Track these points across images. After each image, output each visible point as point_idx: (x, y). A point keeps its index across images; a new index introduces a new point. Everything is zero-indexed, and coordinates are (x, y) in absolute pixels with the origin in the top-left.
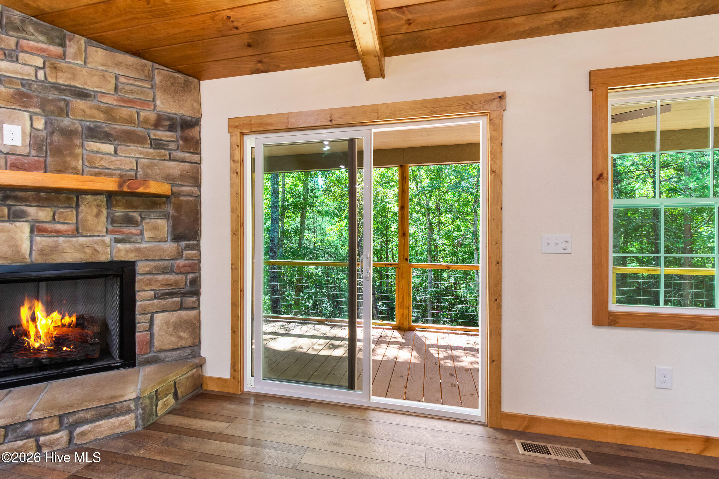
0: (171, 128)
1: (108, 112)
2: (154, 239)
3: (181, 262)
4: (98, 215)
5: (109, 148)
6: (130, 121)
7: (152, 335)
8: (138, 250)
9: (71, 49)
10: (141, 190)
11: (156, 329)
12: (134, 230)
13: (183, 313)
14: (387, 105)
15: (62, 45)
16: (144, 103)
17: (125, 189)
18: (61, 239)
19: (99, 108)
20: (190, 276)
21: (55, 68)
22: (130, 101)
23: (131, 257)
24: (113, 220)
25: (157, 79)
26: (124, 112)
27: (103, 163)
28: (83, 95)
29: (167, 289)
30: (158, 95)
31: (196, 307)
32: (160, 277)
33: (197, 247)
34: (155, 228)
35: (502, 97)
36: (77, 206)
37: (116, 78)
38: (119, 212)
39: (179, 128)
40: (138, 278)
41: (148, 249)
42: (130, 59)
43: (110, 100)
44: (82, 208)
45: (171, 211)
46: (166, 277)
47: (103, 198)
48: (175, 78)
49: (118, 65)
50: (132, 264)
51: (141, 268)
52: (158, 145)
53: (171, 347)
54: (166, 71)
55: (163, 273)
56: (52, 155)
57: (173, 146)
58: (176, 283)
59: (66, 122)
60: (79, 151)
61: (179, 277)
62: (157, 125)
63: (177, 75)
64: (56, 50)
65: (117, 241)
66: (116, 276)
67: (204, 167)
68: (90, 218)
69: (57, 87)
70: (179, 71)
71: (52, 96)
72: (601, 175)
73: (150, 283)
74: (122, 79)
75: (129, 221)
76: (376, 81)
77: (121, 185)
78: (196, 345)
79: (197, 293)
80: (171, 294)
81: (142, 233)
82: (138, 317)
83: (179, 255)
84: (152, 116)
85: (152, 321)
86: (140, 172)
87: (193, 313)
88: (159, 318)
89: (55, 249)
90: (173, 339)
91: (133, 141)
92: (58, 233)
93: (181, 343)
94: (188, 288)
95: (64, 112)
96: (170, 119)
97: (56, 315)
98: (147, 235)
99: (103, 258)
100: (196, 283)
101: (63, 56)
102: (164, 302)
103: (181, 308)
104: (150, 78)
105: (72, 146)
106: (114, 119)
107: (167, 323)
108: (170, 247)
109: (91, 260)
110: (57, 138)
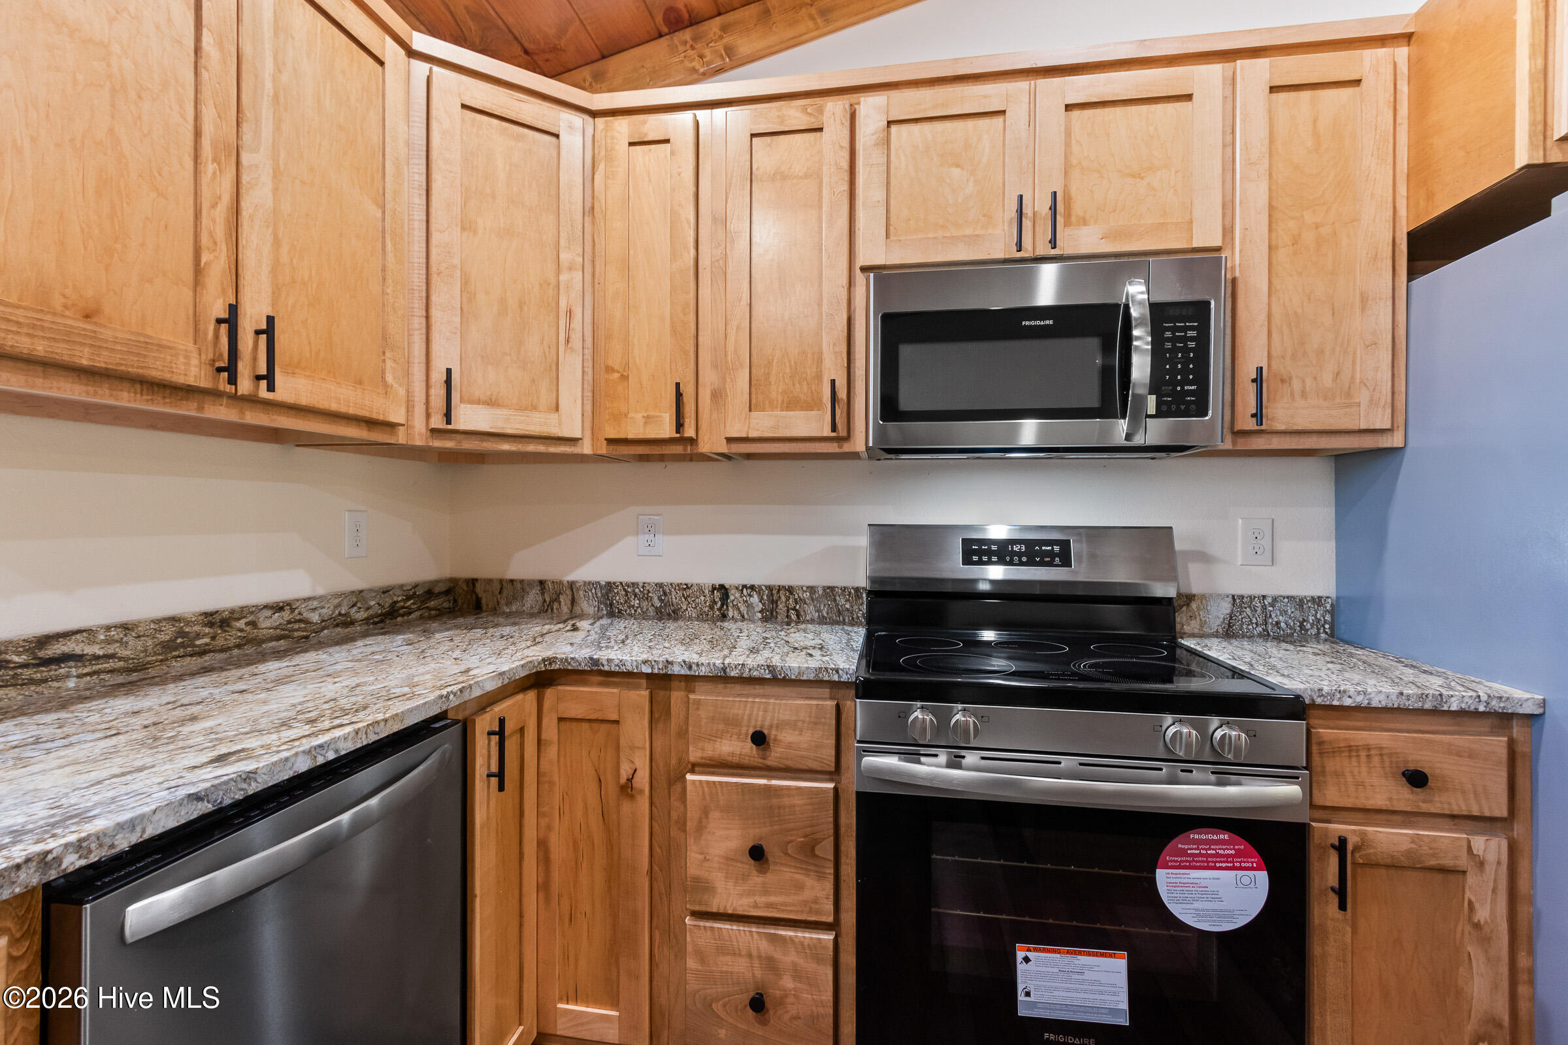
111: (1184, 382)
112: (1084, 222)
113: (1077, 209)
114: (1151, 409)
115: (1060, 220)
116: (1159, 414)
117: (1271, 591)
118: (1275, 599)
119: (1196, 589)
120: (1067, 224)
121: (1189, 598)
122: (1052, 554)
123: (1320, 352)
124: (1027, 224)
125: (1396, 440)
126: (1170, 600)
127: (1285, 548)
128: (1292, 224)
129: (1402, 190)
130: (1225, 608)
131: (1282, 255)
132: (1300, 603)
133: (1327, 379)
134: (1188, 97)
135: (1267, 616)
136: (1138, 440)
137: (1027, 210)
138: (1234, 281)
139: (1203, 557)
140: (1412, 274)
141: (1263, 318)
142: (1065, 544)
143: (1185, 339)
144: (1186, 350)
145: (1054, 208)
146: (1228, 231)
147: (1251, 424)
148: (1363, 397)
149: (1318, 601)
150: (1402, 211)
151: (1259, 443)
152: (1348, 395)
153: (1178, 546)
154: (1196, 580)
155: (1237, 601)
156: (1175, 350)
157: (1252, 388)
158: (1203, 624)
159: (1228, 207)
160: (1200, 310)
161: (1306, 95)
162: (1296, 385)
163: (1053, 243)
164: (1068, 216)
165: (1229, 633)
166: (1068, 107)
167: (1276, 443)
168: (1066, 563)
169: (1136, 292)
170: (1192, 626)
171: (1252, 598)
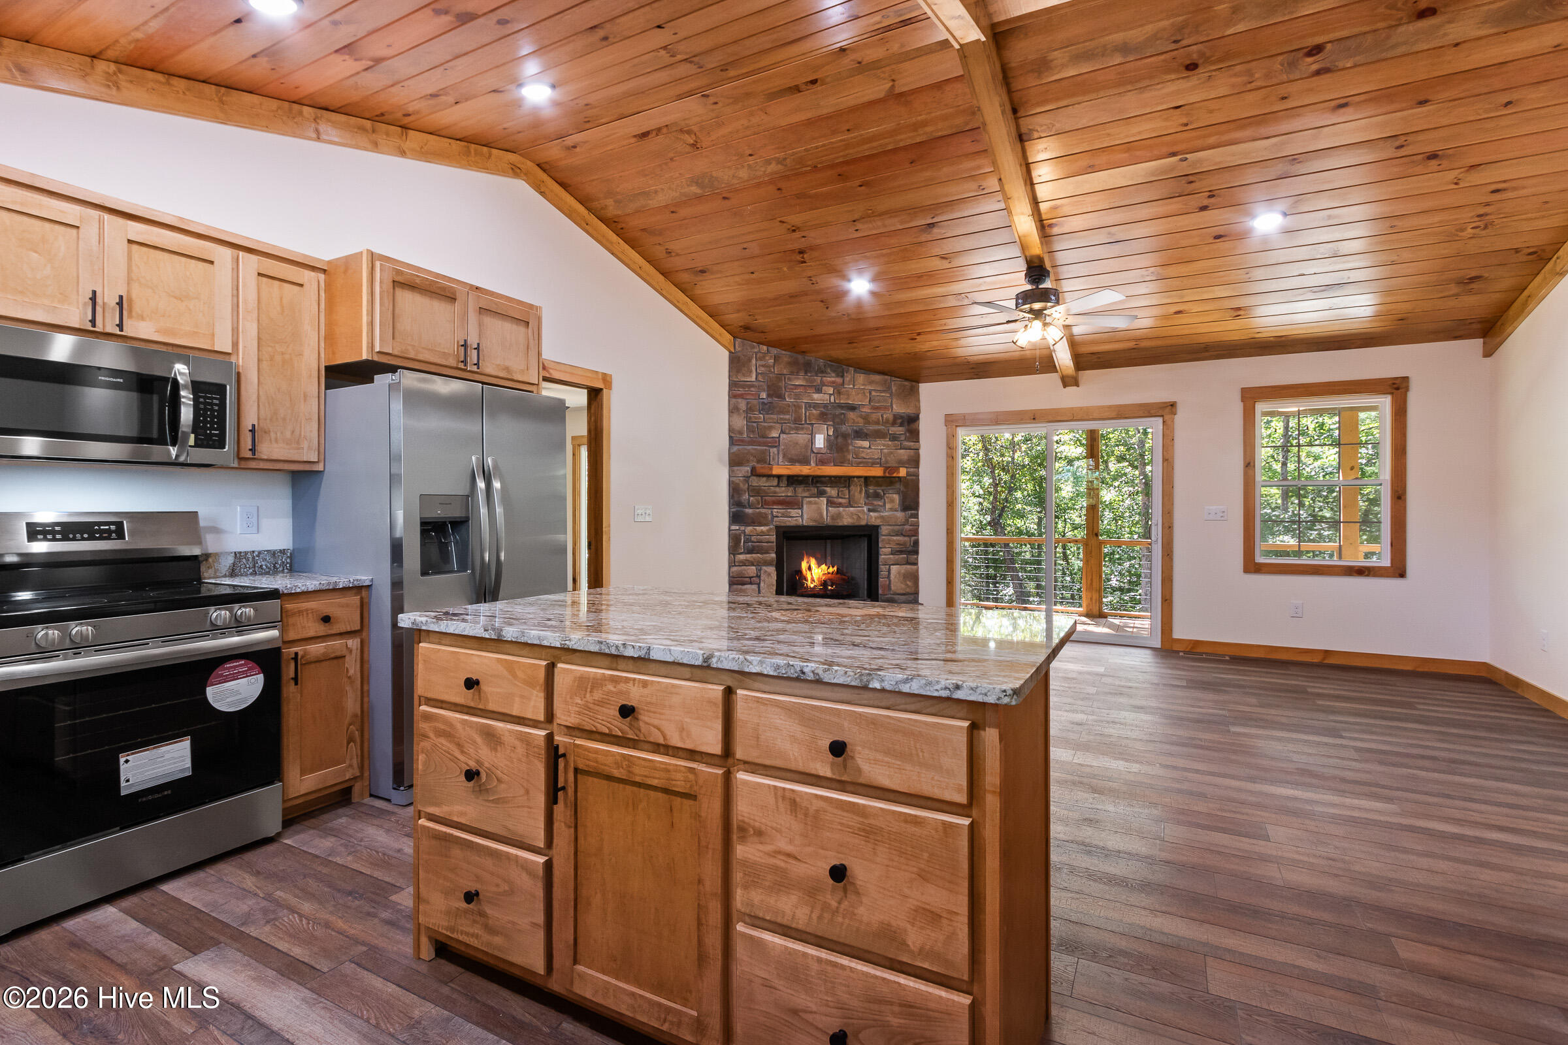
0: (901, 425)
1: (866, 418)
2: (891, 509)
3: (907, 527)
4: (861, 492)
5: (866, 444)
6: (877, 423)
7: (890, 581)
8: (882, 517)
9: (847, 379)
10: (895, 475)
11: (892, 576)
12: (881, 503)
13: (909, 567)
14: (1081, 408)
15: (842, 376)
16: (886, 408)
17: (887, 475)
18: (841, 509)
19: (861, 416)
20: (913, 538)
21: (839, 393)
22: (877, 408)
23: (878, 523)
24: (868, 496)
25: (894, 389)
26: (874, 417)
27: (863, 455)
28: (853, 408)
29: (897, 547)
30: (894, 400)
31: (916, 564)
32: (895, 538)
33: (916, 516)
34: (892, 501)
35: (1173, 405)
36: (849, 486)
37: (870, 393)
38: (871, 489)
39: (906, 424)
40: (881, 538)
41: (889, 517)
42: (878, 378)
43: (866, 410)
44: (852, 487)
45: (902, 488)
46: (898, 538)
47: (863, 479)
48: (905, 386)
49: (871, 383)
50: (876, 528)
51: (884, 530)
52: (894, 438)
53: (902, 592)
54: (898, 381)
55: (897, 535)
56: (837, 452)
57: (903, 438)
58: (904, 544)
59: (844, 428)
60: (851, 447)
61: (906, 539)
62: (894, 424)
63: (906, 383)
64: (839, 380)
65: (869, 510)
66: (865, 536)
67: (922, 452)
68: (856, 494)
69: (841, 406)
70: (907, 380)
71: (838, 411)
72: (1249, 464)
73: (889, 542)
74: (874, 393)
75: (877, 496)
76: (1072, 390)
77: (884, 473)
78: (916, 593)
79: (916, 552)
80: (901, 552)
81: (885, 504)
82: (882, 567)
83: (907, 521)
84: (891, 417)
85: (889, 571)
86: (883, 459)
87: (914, 567)
88: (894, 569)
89: (839, 515)
90: (903, 586)
91: (880, 438)
92: (840, 505)
93: (908, 590)
94: (911, 548)
95: (843, 422)
96: (902, 417)
97: (824, 566)
98: (888, 506)
99: (863, 523)
100: (916, 543)
101: (843, 384)
102: (897, 557)
103: (908, 563)
104: (889, 388)
105: (847, 445)
106: (869, 423)
107: (899, 573)
108: (900, 515)
109: (857, 524)
110: (840, 440)
111: (212, 428)
112: (142, 318)
113: (138, 307)
114: (192, 441)
115: (125, 313)
116: (197, 445)
117: (258, 548)
118: (260, 553)
119: (210, 551)
120: (130, 316)
121: (207, 556)
122: (109, 532)
123: (284, 419)
124: (99, 309)
125: (320, 467)
126: (196, 557)
127: (265, 522)
128: (270, 349)
129: (322, 344)
130: (230, 560)
131: (265, 365)
132: (273, 553)
133: (288, 434)
134: (212, 263)
135: (255, 563)
136: (182, 459)
137: (99, 300)
138: (238, 374)
139: (216, 530)
140: (327, 388)
141: (255, 397)
142: (120, 525)
143: (212, 404)
144: (212, 410)
145: (120, 304)
146: (235, 344)
147: (249, 455)
148: (305, 445)
149: (283, 552)
150: (322, 355)
151: (253, 464)
152: (298, 443)
153: (202, 523)
154: (212, 544)
155: (238, 556)
156: (205, 410)
157: (249, 435)
158: (216, 571)
159: (235, 331)
160: (220, 389)
161: (277, 283)
162: (273, 435)
163: (120, 326)
164: (130, 311)
165: (233, 573)
166: (130, 241)
167: (262, 465)
168: (121, 536)
169: (181, 370)
170: (211, 571)
171: (246, 553)
